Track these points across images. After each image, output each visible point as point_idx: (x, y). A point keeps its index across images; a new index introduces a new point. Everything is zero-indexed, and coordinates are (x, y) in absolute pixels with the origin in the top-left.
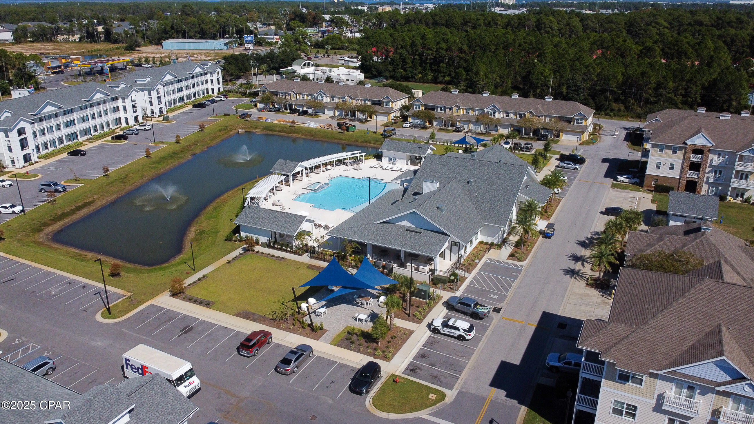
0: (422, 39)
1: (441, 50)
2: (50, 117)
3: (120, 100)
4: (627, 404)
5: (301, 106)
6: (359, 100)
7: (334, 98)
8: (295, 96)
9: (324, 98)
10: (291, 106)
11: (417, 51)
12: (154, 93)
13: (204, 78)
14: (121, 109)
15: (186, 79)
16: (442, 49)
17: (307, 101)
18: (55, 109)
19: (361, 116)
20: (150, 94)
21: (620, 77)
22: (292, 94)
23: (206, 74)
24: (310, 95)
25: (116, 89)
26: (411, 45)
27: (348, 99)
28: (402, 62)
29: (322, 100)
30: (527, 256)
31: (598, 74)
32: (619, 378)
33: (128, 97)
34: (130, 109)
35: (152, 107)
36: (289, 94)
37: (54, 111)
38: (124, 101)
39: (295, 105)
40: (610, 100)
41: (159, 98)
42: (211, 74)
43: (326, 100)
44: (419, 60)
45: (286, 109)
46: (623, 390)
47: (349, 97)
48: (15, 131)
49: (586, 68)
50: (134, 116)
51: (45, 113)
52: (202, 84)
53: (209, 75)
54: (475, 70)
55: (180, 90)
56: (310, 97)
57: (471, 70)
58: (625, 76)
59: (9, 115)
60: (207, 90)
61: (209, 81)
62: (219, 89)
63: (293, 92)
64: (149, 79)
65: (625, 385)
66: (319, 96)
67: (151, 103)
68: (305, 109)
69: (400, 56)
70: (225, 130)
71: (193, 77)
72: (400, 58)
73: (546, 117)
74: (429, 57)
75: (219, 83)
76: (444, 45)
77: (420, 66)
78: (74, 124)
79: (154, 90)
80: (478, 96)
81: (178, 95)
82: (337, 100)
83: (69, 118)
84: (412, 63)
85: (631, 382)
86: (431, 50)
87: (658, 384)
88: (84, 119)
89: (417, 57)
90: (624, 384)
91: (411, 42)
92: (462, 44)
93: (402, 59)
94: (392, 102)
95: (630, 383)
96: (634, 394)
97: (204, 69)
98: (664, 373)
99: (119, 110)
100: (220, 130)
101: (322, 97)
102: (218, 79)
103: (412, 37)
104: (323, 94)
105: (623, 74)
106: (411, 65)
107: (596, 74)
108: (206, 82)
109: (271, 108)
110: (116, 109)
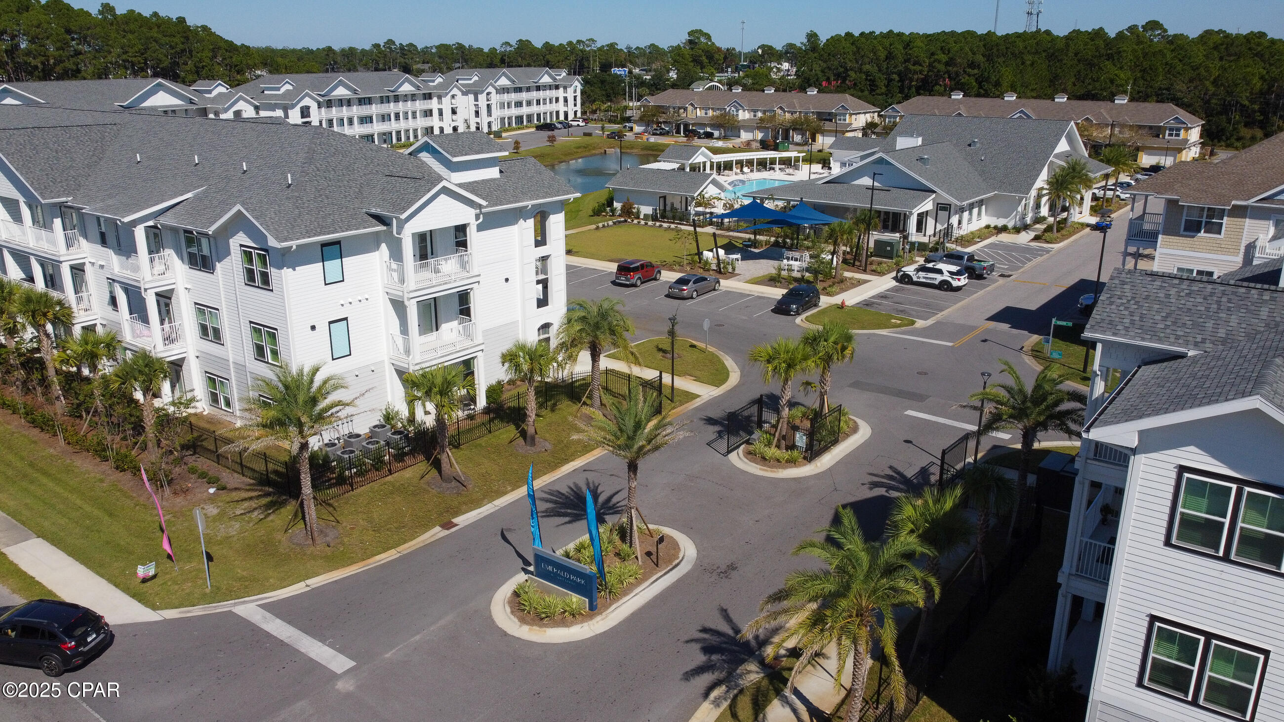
0: (905, 48)
1: (936, 64)
2: (341, 102)
3: (435, 100)
4: (1198, 271)
5: (704, 125)
6: (796, 112)
7: (755, 111)
8: (694, 111)
9: (741, 112)
10: (686, 126)
11: (895, 67)
12: (482, 97)
13: (553, 93)
14: (436, 113)
15: (528, 89)
16: (939, 62)
17: (713, 118)
18: (349, 93)
19: (798, 138)
20: (476, 99)
21: (1257, 84)
22: (690, 108)
23: (557, 87)
24: (718, 109)
25: (431, 84)
26: (887, 58)
27: (779, 111)
28: (870, 85)
29: (737, 115)
30: (1061, 242)
31: (1215, 79)
32: (1186, 230)
33: (447, 94)
34: (447, 113)
35: (478, 120)
36: (685, 109)
37: (347, 95)
38: (440, 102)
39: (693, 125)
40: (1238, 123)
41: (489, 106)
42: (565, 88)
43: (744, 115)
44: (899, 81)
45: (678, 132)
46: (1193, 249)
47: (781, 108)
48: (297, 110)
49: (1194, 70)
50: (452, 126)
51: (333, 96)
52: (551, 102)
53: (561, 90)
54: (993, 79)
55: (519, 104)
56: (718, 113)
57: (987, 80)
58: (1265, 80)
59: (290, 87)
60: (558, 113)
61: (561, 100)
62: (575, 113)
63: (692, 105)
64: (476, 78)
65: (1195, 239)
66: (733, 108)
67: (477, 113)
68: (709, 130)
69: (867, 76)
70: (585, 147)
71: (538, 88)
72: (866, 79)
73: (1113, 126)
74: (916, 77)
75: (575, 105)
76: (944, 58)
77: (900, 92)
78: (371, 122)
79: (482, 92)
80: (998, 101)
81: (514, 112)
82: (760, 114)
83: (365, 110)
84: (887, 86)
85: (1205, 232)
86: (921, 65)
87: (1246, 227)
88: (385, 118)
89: (895, 77)
90: (1193, 237)
91: (886, 53)
92: (974, 54)
93: (870, 80)
94: (851, 115)
95: (1202, 234)
96: (1210, 251)
97: (555, 79)
98: (1257, 202)
99: (431, 115)
100: (579, 147)
101: (737, 111)
102: (575, 97)
103: (888, 45)
104: (739, 106)
105: (1262, 78)
106: (884, 89)
107: (1212, 79)
108: (557, 100)
109: (656, 130)
110: (428, 113)
